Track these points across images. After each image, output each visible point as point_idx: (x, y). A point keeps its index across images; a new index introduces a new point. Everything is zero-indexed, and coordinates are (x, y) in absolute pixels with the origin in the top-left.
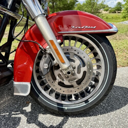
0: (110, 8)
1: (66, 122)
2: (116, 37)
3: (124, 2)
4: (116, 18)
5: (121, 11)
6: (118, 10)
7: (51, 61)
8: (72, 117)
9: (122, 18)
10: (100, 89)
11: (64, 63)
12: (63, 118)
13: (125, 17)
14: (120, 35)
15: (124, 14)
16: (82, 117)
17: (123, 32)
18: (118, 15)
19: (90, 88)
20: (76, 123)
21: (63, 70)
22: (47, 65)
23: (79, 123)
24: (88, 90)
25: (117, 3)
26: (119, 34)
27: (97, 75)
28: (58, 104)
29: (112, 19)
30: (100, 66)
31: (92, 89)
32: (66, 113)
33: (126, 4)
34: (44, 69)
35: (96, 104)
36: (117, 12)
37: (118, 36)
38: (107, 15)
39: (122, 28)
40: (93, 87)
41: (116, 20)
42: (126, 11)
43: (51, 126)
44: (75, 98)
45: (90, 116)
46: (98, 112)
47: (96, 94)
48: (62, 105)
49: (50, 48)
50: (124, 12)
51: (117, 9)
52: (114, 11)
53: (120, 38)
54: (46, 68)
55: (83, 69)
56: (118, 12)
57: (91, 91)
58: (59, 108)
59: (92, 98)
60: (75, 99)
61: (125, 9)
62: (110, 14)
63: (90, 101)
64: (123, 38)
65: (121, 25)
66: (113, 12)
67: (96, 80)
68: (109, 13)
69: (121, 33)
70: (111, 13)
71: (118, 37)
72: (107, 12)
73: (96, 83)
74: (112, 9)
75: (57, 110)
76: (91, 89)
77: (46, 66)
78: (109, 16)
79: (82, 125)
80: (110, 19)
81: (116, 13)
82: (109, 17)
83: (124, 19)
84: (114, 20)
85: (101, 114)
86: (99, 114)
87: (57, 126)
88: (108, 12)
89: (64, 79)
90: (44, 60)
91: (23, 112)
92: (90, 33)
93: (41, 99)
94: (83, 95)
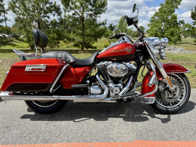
1: (170, 117)
7: (165, 86)
8: (172, 114)
11: (172, 87)
20: (175, 116)
21: (171, 90)
24: (178, 100)
28: (165, 108)
30: (183, 88)
32: (169, 112)
33: (150, 30)
34: (162, 90)
40: (180, 98)
43: (165, 118)
48: (167, 108)
49: (166, 80)
54: (163, 89)
57: (180, 100)
59: (181, 104)
66: (136, 36)
73: (182, 97)
75: (166, 111)
89: (169, 95)
90: (161, 86)
91: (145, 114)
92: (179, 73)
93: (158, 105)
94: (176, 103)
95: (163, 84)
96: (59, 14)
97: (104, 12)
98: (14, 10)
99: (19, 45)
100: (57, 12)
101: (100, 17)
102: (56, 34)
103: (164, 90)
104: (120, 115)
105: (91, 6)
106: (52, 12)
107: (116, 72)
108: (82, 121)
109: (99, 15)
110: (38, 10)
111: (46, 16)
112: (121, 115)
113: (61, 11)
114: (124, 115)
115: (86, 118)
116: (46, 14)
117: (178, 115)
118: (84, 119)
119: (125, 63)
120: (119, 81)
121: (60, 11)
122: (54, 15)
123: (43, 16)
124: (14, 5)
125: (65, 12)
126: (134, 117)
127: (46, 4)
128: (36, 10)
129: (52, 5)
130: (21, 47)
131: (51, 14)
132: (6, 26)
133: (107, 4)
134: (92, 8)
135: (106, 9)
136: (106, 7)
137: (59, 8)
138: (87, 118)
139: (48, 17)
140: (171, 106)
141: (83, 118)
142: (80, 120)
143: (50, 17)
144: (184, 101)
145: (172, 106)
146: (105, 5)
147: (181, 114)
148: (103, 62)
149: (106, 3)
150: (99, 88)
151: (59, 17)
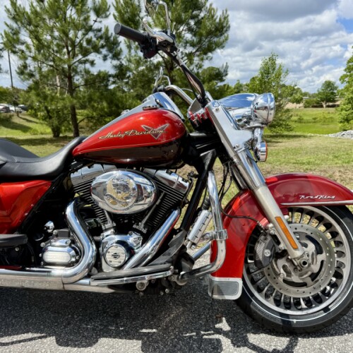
0: (305, 94)
1: (296, 345)
2: (334, 173)
3: (342, 83)
4: (324, 121)
5: (334, 101)
6: (328, 100)
7: (274, 246)
8: (304, 337)
9: (341, 122)
10: (346, 290)
11: (296, 249)
12: (288, 339)
13: (347, 120)
14: (342, 169)
15: (344, 112)
16: (319, 337)
17: (348, 162)
18: (329, 113)
19: (328, 288)
20: (312, 345)
21: (294, 259)
22: (269, 251)
23: (318, 346)
24: (326, 292)
25: (324, 84)
26: (340, 167)
27: (338, 267)
28: (281, 314)
29: (315, 122)
30: (343, 253)
31: (333, 290)
32: (294, 329)
33: (347, 89)
34: (264, 257)
35: (342, 314)
36: (324, 106)
37: (337, 171)
38: (299, 113)
39: (344, 149)
40: (334, 286)
41: (325, 126)
42: (350, 106)
43: (274, 350)
44: (306, 305)
45: (332, 335)
46: (344, 330)
47: (340, 298)
48: (288, 316)
49: (275, 226)
50: (344, 107)
51: (324, 97)
52: (318, 103)
53: (344, 176)
54: (269, 255)
55: (321, 257)
56: (328, 104)
57: (331, 292)
58: (283, 321)
59: (334, 303)
60: (306, 307)
61: (347, 101)
62: (307, 109)
63: (332, 308)
64: (349, 176)
65: (340, 142)
66: (315, 105)
67: (339, 275)
68: (305, 107)
69: (345, 165)
70: (309, 107)
71: (337, 174)
72: (298, 105)
73: (340, 280)
74: (310, 97)
75: (281, 324)
76: (331, 290)
77: (268, 253)
78: (305, 114)
79: (324, 349)
80: (308, 122)
81: (322, 106)
82: (305, 118)
83: (346, 123)
84: (318, 125)
85: (349, 333)
86: (345, 333)
87: (284, 350)
88: (301, 105)
89: (293, 273)
90: (264, 244)
91: (219, 331)
92: (328, 206)
93: (255, 306)
94: (318, 299)
95: (269, 238)
96: (116, 56)
97: (220, 45)
98: (14, 49)
99: (37, 128)
100: (110, 50)
101: (211, 59)
102: (106, 101)
103: (270, 257)
104: (142, 329)
105: (191, 33)
106: (101, 50)
107: (114, 198)
108: (20, 342)
109: (210, 54)
110: (67, 49)
111: (87, 60)
112: (144, 331)
113: (121, 49)
114: (154, 330)
115: (36, 335)
116: (87, 56)
117: (325, 339)
118: (30, 335)
119: (152, 171)
120: (134, 226)
121: (119, 48)
122: (105, 58)
123: (80, 62)
124: (15, 37)
125: (130, 51)
126: (182, 339)
127: (87, 34)
128: (64, 47)
129: (99, 34)
130: (42, 134)
131: (99, 56)
132: (12, 86)
133: (229, 27)
134: (194, 38)
135: (226, 39)
136: (226, 35)
137: (117, 41)
138: (39, 335)
139: (92, 63)
140: (301, 309)
141: (27, 332)
142: (15, 340)
143: (95, 62)
144: (345, 293)
145: (305, 309)
146: (225, 29)
147: (336, 338)
148: (89, 167)
149: (227, 24)
150: (70, 245)
151: (116, 62)
